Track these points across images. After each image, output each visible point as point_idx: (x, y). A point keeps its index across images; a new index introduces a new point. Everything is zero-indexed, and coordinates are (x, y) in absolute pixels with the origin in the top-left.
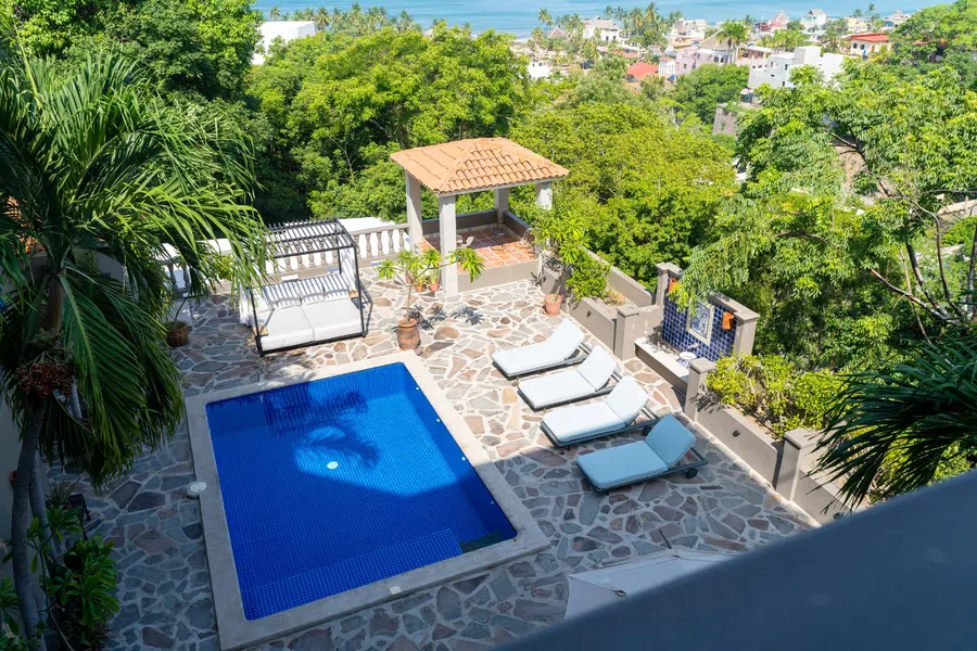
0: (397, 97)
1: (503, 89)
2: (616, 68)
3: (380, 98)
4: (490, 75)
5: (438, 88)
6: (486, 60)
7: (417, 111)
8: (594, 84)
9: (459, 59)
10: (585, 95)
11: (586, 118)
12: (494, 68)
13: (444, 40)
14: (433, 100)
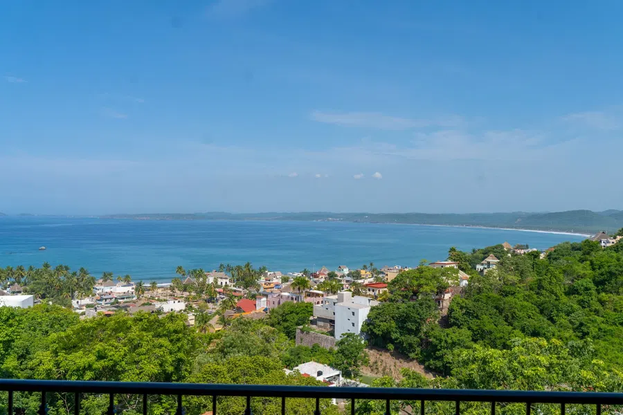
0: (111, 363)
1: (179, 349)
2: (246, 325)
3: (98, 365)
4: (171, 341)
5: (139, 355)
6: (169, 332)
7: (124, 371)
8: (234, 336)
9: (152, 333)
10: (228, 344)
11: (236, 366)
12: (175, 337)
13: (141, 320)
14: (137, 362)
